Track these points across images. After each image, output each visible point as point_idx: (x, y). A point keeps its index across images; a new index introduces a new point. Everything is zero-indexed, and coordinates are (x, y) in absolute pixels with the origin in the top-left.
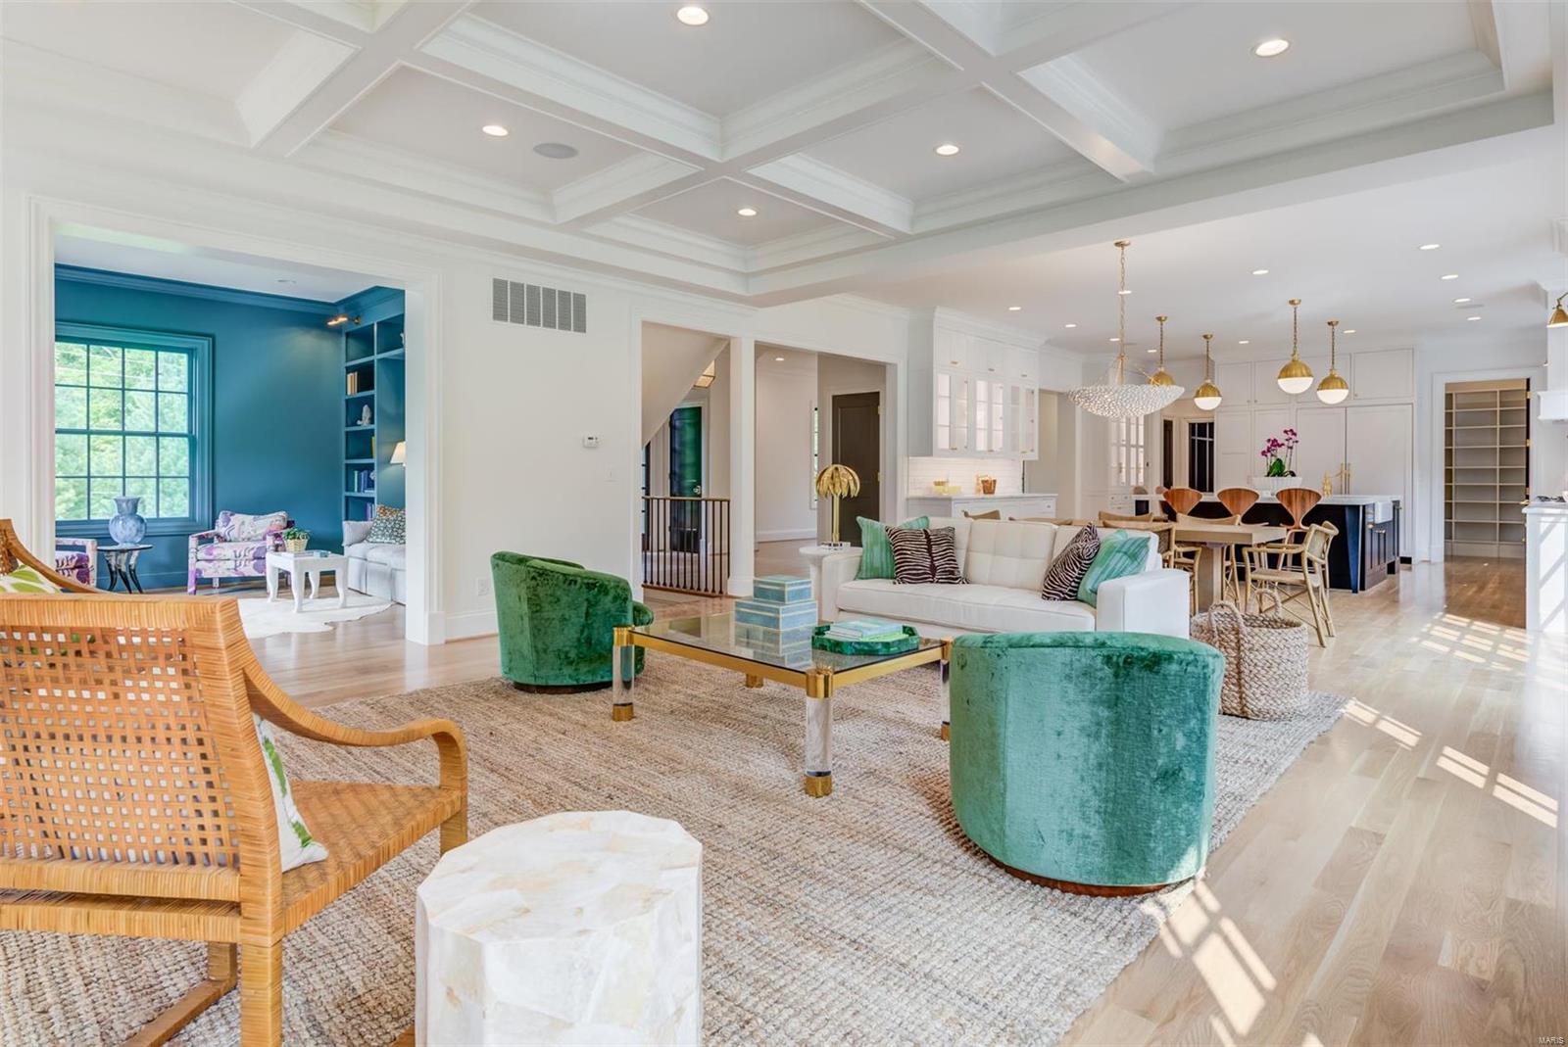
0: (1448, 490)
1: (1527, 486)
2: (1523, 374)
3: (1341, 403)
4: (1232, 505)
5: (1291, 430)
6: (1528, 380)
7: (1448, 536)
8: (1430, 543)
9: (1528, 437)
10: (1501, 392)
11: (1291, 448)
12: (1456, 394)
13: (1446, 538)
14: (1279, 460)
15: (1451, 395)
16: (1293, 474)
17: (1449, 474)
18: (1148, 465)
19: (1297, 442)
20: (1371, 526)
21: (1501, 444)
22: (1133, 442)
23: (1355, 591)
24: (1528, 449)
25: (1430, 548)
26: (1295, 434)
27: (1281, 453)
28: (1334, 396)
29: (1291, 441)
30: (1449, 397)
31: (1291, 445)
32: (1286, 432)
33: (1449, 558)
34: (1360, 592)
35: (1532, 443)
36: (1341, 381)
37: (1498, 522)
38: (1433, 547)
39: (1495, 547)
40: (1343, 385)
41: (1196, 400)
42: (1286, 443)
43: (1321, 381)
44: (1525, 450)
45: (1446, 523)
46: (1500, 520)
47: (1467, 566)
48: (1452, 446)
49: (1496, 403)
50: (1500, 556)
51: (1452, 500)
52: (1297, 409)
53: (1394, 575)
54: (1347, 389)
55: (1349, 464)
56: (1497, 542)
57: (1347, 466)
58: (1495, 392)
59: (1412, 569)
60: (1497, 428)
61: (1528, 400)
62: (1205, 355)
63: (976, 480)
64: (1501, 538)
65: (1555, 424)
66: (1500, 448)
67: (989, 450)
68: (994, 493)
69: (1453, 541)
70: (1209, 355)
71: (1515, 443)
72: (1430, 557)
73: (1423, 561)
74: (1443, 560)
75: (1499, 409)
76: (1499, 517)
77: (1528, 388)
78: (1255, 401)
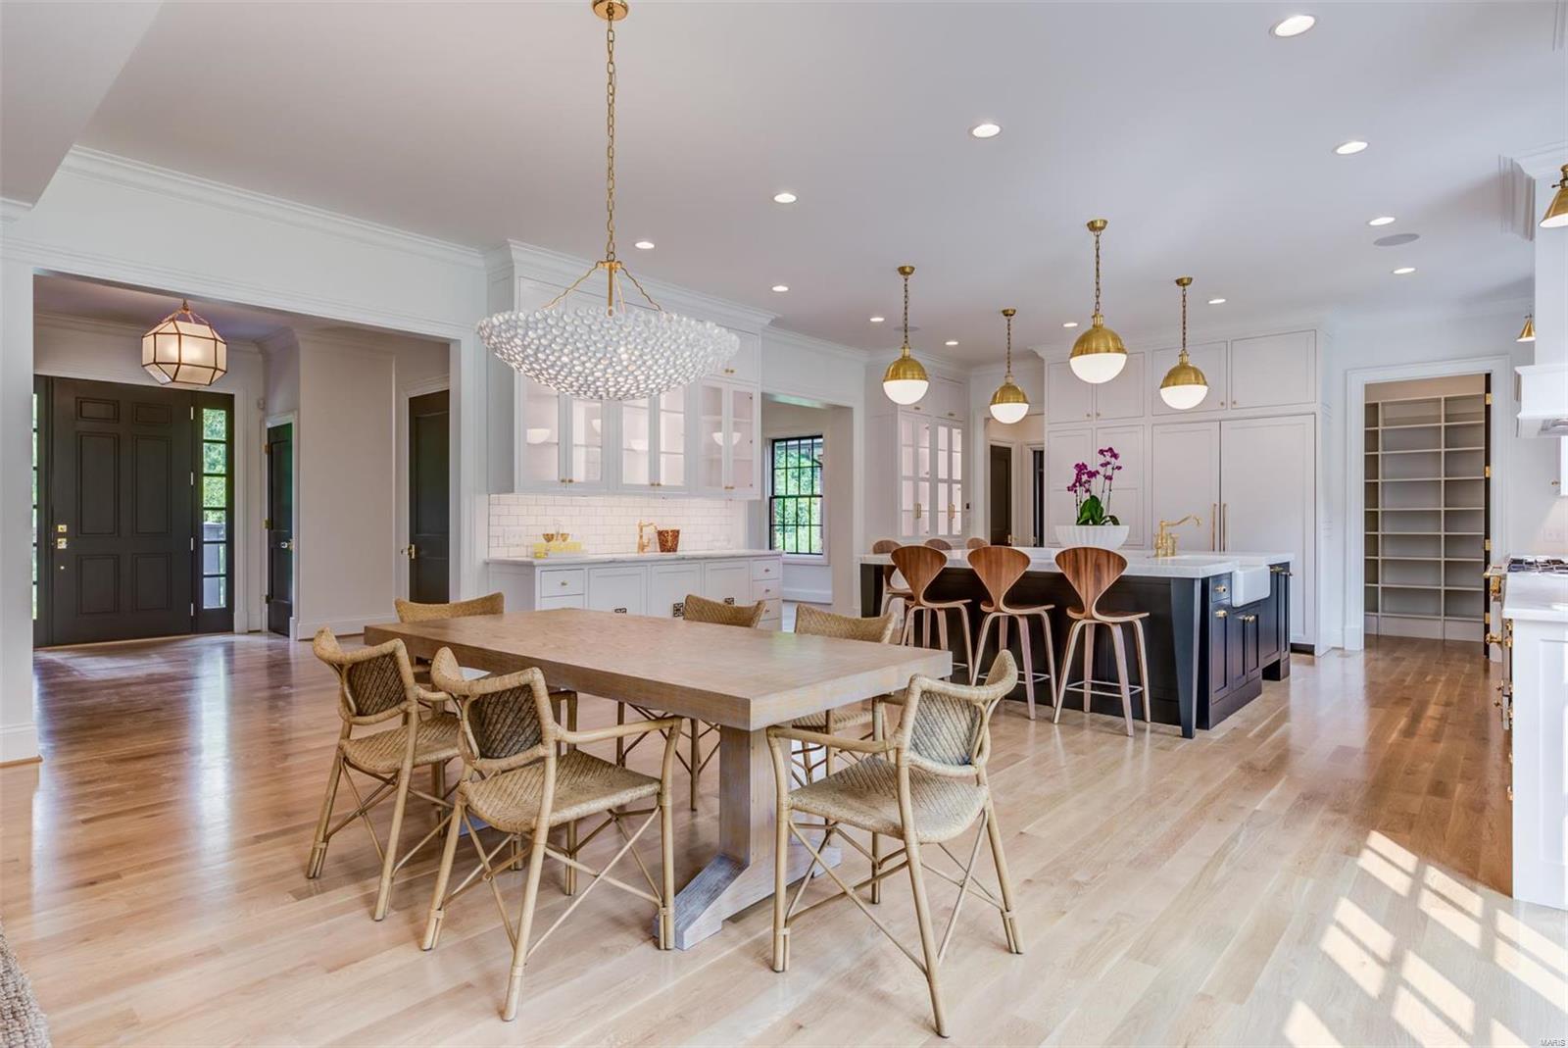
0: (1371, 543)
1: (1487, 536)
2: (1480, 367)
3: (1194, 408)
4: (989, 574)
5: (1111, 450)
6: (1488, 376)
7: (1371, 606)
8: (1344, 623)
9: (1488, 463)
10: (1446, 399)
11: (1110, 478)
12: (1383, 404)
13: (1367, 609)
14: (1093, 498)
15: (1376, 405)
16: (1115, 521)
17: (1371, 520)
18: (968, 507)
19: (1119, 468)
20: (1221, 613)
21: (1446, 476)
22: (943, 474)
23: (1187, 734)
24: (1487, 481)
25: (1343, 629)
26: (1115, 456)
27: (1097, 485)
28: (1184, 397)
29: (1109, 467)
30: (1372, 410)
31: (1109, 473)
32: (1101, 452)
33: (1372, 641)
34: (1198, 733)
35: (1496, 472)
36: (1196, 371)
37: (1443, 588)
38: (1347, 627)
39: (1439, 625)
40: (1198, 377)
41: (993, 408)
42: (1102, 470)
43: (1166, 374)
44: (1483, 483)
45: (1366, 589)
46: (1446, 585)
47: (1397, 659)
48: (1377, 478)
49: (1440, 416)
50: (1447, 638)
51: (1377, 555)
52: (1154, 425)
53: (1279, 680)
54: (1205, 384)
55: (1225, 505)
56: (1442, 617)
57: (1221, 508)
58: (1439, 400)
59: (1316, 659)
60: (1440, 453)
61: (1488, 408)
62: (1031, 350)
63: (638, 530)
64: (1448, 612)
65: (1542, 429)
66: (1446, 481)
67: (653, 485)
68: (675, 550)
69: (1380, 614)
70: (1035, 350)
71: (1468, 472)
72: (1344, 643)
73: (1334, 648)
74: (1363, 647)
75: (1443, 424)
76: (1445, 581)
77: (1488, 390)
78: (1098, 415)
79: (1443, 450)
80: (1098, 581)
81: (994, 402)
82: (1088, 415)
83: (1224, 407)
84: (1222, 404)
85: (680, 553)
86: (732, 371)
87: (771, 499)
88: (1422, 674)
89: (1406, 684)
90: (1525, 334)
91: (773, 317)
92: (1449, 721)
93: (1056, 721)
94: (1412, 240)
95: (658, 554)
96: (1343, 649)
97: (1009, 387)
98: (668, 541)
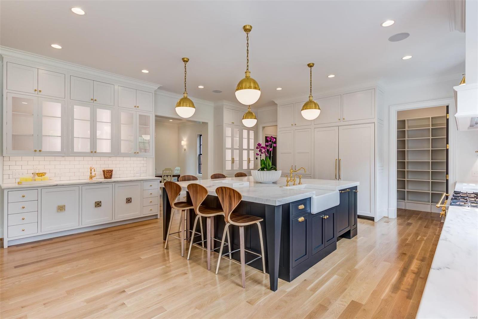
1: (447, 173)
2: (444, 103)
6: (448, 107)
8: (389, 207)
9: (447, 143)
10: (432, 118)
12: (407, 120)
15: (404, 120)
17: (401, 165)
18: (257, 159)
20: (301, 219)
21: (432, 148)
22: (245, 146)
24: (447, 150)
25: (388, 209)
30: (401, 124)
33: (402, 213)
35: (450, 147)
37: (430, 192)
39: (429, 206)
40: (316, 106)
41: (243, 121)
43: (303, 105)
44: (446, 150)
46: (432, 191)
47: (409, 224)
48: (405, 149)
49: (430, 125)
50: (432, 212)
51: (405, 178)
52: (315, 128)
53: (350, 239)
54: (319, 109)
55: (340, 159)
56: (430, 203)
57: (339, 161)
58: (429, 118)
59: (375, 223)
60: (430, 139)
61: (447, 120)
62: (273, 101)
63: (89, 170)
64: (433, 201)
65: (470, 126)
66: (432, 150)
67: (92, 152)
68: (111, 178)
69: (406, 201)
70: (274, 101)
71: (440, 147)
72: (388, 215)
73: (384, 217)
74: (396, 217)
75: (431, 127)
76: (431, 189)
77: (448, 113)
78: (295, 125)
79: (431, 138)
80: (230, 204)
81: (243, 119)
82: (292, 125)
83: (340, 121)
84: (339, 119)
85: (113, 179)
86: (138, 107)
87: (199, 155)
88: (417, 234)
89: (407, 242)
90: (462, 83)
91: (159, 86)
92: (421, 276)
93: (217, 273)
94: (406, 37)
95: (103, 180)
96: (388, 217)
97: (250, 113)
98: (108, 174)
